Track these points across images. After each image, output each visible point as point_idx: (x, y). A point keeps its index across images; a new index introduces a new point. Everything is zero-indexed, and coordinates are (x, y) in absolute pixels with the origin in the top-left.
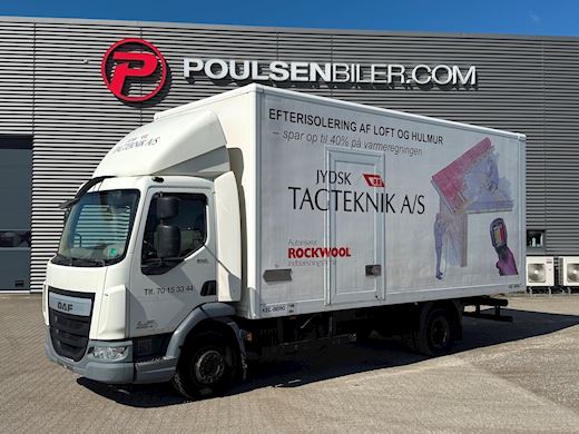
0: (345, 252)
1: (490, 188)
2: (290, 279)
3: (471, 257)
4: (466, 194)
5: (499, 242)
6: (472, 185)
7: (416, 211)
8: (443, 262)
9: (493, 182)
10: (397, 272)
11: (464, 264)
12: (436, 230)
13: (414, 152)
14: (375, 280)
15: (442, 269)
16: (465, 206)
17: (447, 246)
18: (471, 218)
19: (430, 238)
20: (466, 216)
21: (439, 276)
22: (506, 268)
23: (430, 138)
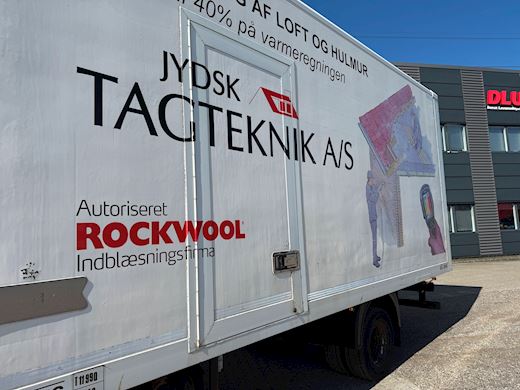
0: (233, 230)
1: (416, 147)
4: (395, 149)
6: (400, 139)
7: (342, 166)
9: (417, 140)
10: (324, 261)
12: (369, 195)
13: (336, 74)
14: (290, 279)
16: (396, 165)
17: (382, 219)
18: (403, 181)
19: (362, 206)
20: (397, 178)
21: (377, 262)
22: (436, 246)
23: (354, 62)
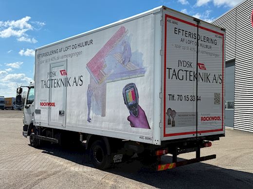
0: (53, 105)
1: (124, 63)
2: (40, 113)
3: (108, 111)
4: (106, 70)
5: (131, 101)
6: (110, 63)
7: (79, 85)
8: (91, 112)
9: (127, 57)
10: (71, 115)
11: (103, 115)
12: (88, 94)
13: (79, 53)
14: (62, 118)
15: (91, 116)
16: (105, 78)
17: (93, 103)
18: (108, 85)
19: (85, 98)
20: (105, 84)
21: (89, 120)
22: (137, 122)
23: (86, 43)
